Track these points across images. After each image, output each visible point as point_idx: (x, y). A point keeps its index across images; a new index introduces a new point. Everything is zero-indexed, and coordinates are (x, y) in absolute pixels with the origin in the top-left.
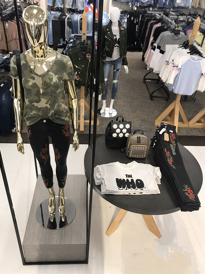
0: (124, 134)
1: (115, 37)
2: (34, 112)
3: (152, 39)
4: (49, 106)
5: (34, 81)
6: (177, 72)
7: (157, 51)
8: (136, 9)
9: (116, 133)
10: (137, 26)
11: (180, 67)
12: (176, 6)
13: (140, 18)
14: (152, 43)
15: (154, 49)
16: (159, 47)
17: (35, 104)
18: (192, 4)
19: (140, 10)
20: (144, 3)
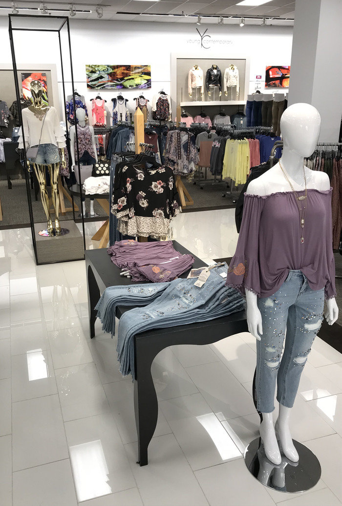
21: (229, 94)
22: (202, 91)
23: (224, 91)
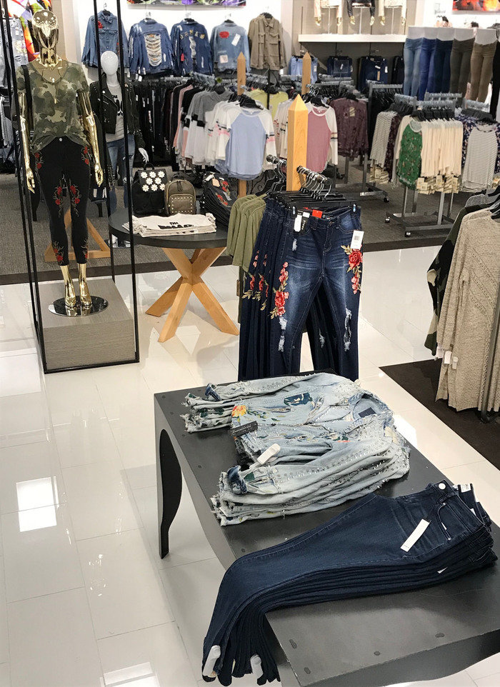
0: (158, 186)
1: (115, 99)
2: (47, 129)
3: (181, 112)
4: (64, 121)
5: (47, 90)
6: (228, 138)
7: (193, 124)
8: (140, 79)
9: (147, 185)
10: (150, 112)
11: (228, 127)
12: (221, 70)
13: (153, 97)
14: (183, 116)
15: (187, 125)
16: (195, 118)
17: (49, 118)
18: (252, 64)
19: (150, 81)
20: (155, 68)
21: (388, 22)
22: (340, 15)
23: (380, 15)
